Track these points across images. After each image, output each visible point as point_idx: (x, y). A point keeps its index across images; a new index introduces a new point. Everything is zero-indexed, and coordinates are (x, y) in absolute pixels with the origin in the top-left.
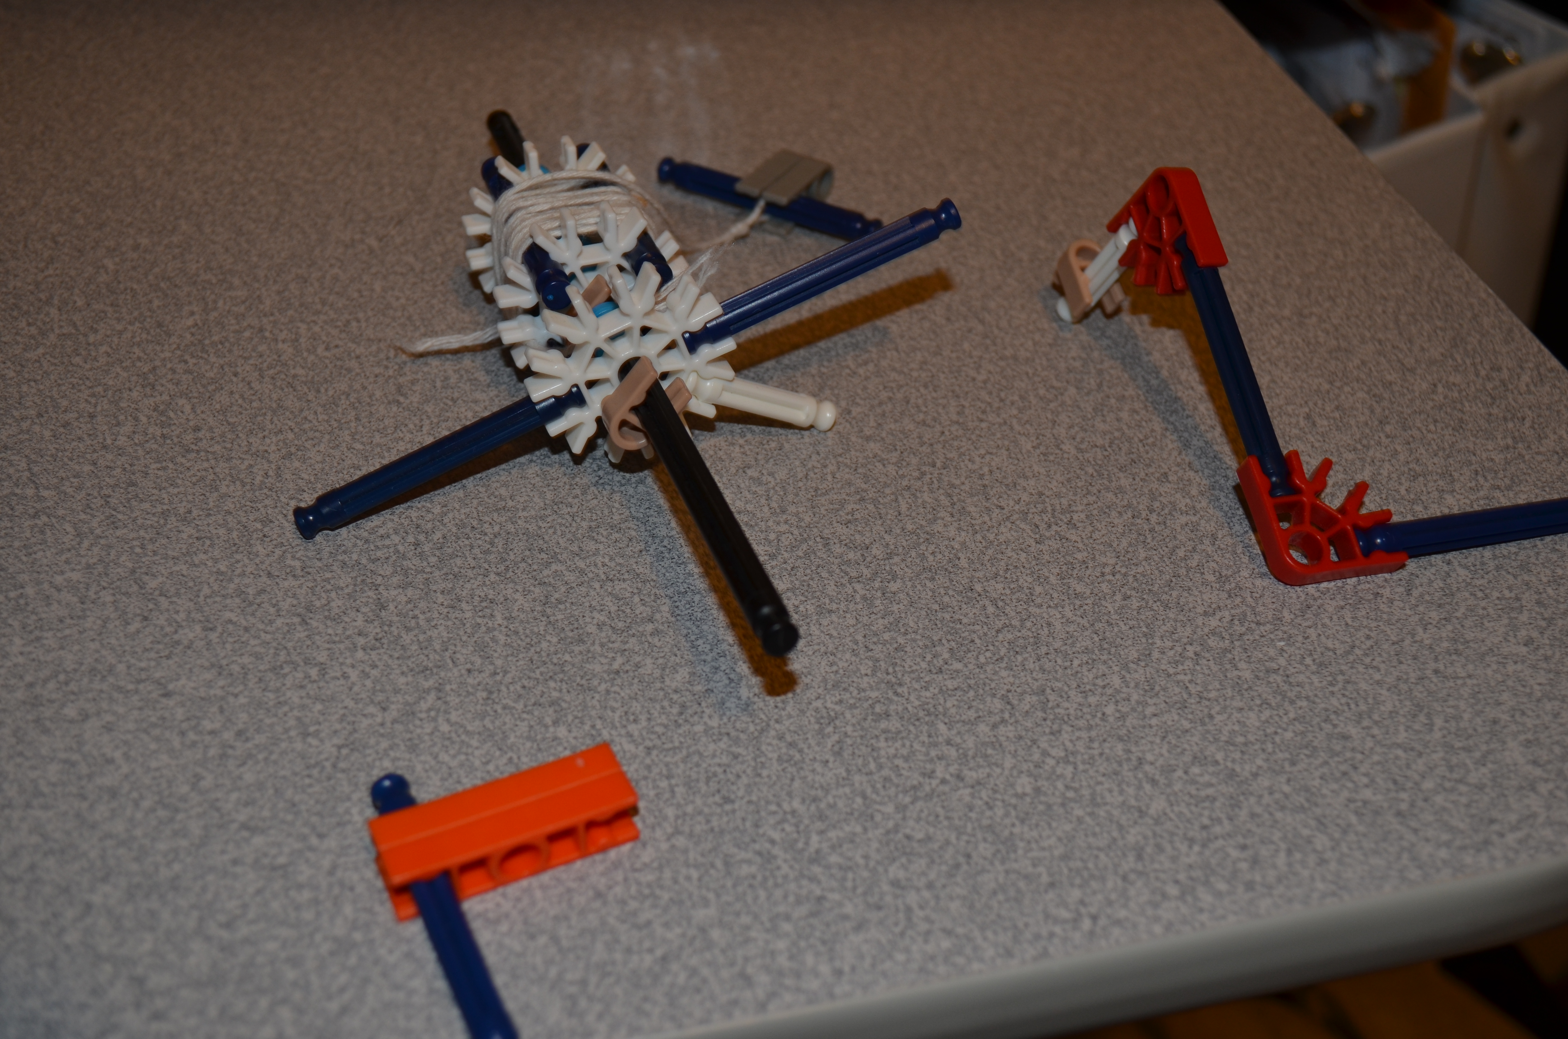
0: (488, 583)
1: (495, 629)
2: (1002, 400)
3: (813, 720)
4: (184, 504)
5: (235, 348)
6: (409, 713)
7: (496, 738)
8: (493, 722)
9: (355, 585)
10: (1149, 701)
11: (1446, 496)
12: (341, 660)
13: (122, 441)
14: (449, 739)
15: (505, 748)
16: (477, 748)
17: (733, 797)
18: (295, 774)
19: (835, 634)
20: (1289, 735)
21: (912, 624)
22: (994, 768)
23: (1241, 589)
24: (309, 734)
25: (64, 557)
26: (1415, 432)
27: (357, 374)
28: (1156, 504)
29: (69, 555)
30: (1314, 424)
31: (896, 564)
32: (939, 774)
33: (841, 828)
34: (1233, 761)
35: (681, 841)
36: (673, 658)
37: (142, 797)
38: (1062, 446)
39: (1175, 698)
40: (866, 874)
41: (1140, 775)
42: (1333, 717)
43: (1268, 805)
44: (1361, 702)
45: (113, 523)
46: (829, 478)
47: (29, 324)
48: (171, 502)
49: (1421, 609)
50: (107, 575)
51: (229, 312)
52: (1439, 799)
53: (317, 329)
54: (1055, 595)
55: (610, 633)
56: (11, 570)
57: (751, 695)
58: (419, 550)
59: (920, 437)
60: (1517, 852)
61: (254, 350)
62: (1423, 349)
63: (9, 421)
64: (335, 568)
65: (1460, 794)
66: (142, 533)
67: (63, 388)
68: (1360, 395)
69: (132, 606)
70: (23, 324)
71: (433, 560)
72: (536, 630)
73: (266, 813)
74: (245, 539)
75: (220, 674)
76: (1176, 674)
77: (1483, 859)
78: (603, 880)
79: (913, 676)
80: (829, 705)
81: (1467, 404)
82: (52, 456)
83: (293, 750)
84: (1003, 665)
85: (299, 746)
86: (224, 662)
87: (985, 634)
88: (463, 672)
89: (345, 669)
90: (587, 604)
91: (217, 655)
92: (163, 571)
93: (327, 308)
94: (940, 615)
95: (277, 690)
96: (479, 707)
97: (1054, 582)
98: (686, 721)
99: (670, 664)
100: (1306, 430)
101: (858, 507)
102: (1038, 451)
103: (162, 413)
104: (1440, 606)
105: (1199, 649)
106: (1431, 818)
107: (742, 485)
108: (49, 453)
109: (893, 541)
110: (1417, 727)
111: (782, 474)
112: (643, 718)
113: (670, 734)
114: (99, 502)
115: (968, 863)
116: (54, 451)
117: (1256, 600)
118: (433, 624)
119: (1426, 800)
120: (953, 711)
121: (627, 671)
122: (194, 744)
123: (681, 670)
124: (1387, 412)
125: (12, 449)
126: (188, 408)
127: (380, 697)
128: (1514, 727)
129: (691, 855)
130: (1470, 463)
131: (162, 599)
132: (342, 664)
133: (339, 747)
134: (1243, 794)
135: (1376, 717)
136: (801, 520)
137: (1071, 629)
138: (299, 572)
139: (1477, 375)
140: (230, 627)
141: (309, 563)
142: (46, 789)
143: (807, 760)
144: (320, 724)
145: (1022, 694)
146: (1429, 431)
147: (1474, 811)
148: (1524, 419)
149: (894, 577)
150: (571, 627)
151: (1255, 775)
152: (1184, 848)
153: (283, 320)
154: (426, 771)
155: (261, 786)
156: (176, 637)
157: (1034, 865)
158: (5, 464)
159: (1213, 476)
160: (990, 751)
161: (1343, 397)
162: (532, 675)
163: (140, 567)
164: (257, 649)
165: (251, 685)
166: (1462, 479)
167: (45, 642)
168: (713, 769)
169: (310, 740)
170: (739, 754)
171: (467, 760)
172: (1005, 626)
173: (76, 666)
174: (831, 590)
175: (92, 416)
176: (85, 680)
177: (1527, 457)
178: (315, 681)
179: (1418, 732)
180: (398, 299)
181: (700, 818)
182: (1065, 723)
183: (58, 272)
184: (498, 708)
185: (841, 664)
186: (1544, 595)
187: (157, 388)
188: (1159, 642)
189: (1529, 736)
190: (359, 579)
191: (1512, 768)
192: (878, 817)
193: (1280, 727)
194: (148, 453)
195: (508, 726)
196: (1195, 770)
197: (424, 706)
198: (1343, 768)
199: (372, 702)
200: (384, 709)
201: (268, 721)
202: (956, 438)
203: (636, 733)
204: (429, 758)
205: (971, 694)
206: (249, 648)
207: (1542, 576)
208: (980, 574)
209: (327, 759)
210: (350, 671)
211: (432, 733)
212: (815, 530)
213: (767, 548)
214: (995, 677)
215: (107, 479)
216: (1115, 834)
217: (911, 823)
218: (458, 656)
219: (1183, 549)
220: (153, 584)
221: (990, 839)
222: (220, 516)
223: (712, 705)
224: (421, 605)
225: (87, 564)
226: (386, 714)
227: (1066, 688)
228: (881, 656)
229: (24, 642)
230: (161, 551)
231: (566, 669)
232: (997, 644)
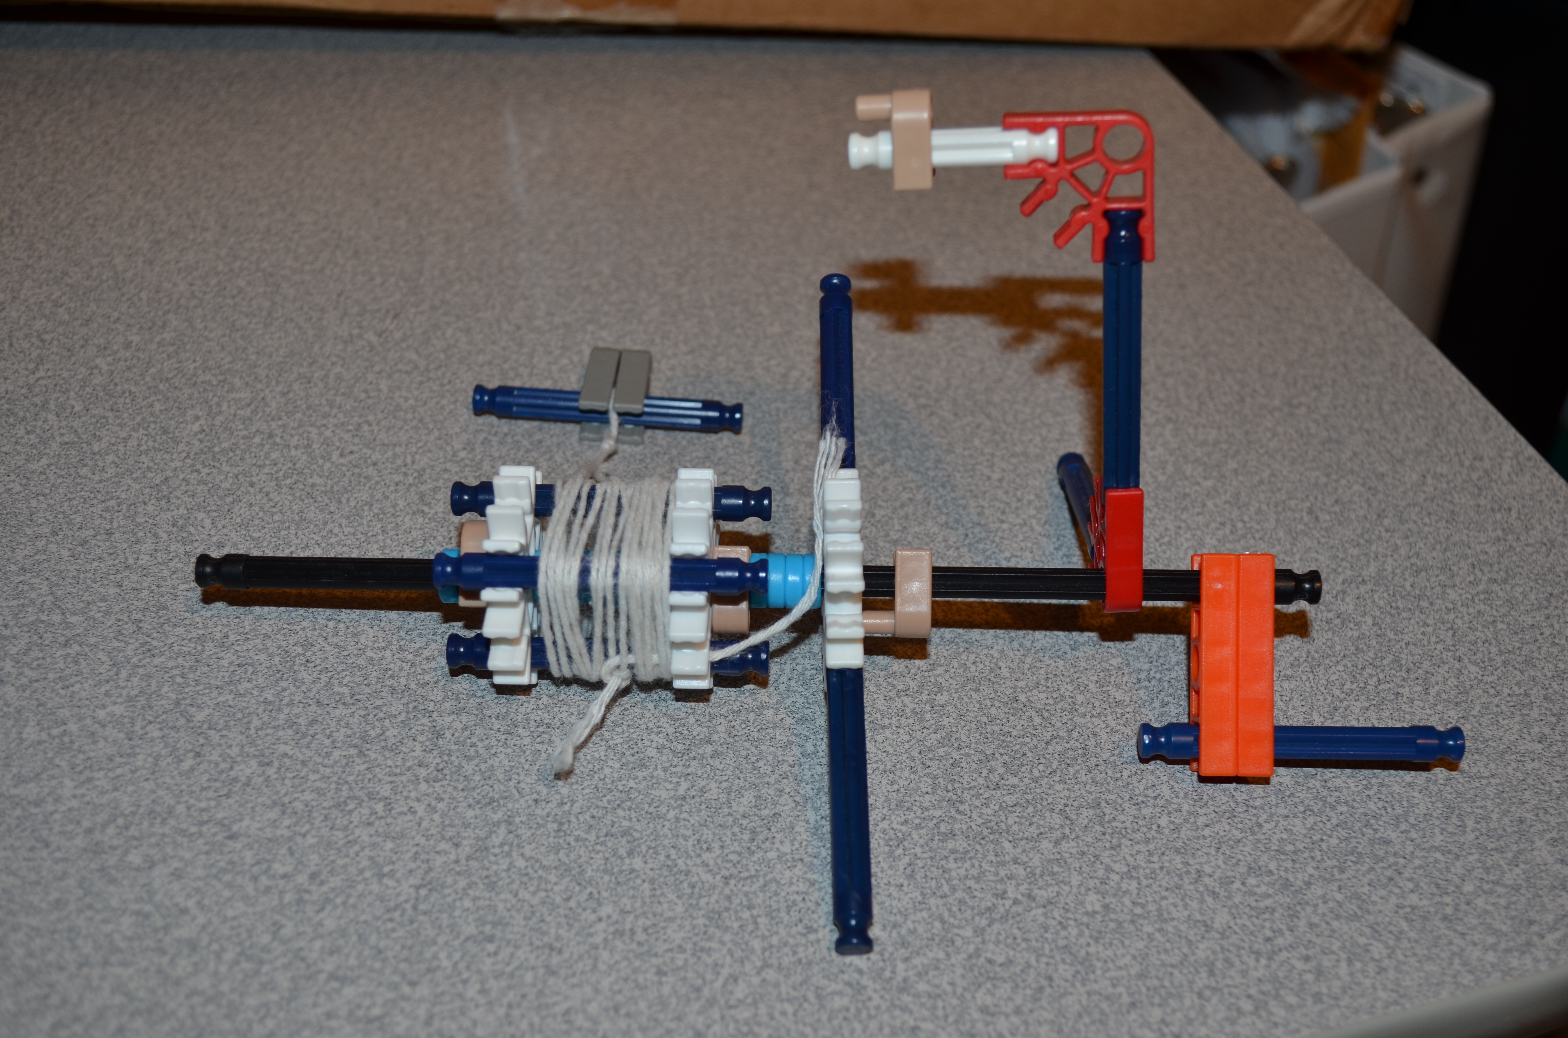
0: (542, 706)
2: (1019, 500)
3: (882, 842)
4: (219, 628)
5: (247, 456)
6: (482, 849)
7: (573, 872)
8: (568, 855)
9: (408, 712)
10: (1200, 811)
11: (1449, 591)
12: (405, 794)
13: (144, 559)
14: (526, 875)
15: (584, 883)
16: (556, 884)
17: (815, 926)
18: (377, 918)
19: (891, 751)
20: (1334, 841)
21: (964, 738)
22: (1062, 885)
24: (384, 875)
25: (103, 690)
26: (1411, 525)
27: (377, 483)
29: (108, 687)
30: (1317, 519)
31: (939, 675)
32: (1010, 894)
33: (925, 955)
34: (1286, 870)
35: (771, 975)
36: (737, 781)
37: (223, 949)
39: (1223, 807)
40: (955, 1002)
41: (1201, 889)
42: (1372, 821)
43: (1324, 915)
44: (1397, 806)
45: (149, 650)
47: (28, 433)
48: (205, 627)
49: (1440, 708)
50: (151, 708)
51: (235, 416)
52: (1480, 902)
53: (328, 433)
54: (1097, 704)
55: (671, 756)
56: (49, 706)
57: (819, 818)
59: (945, 541)
60: (1558, 952)
61: (266, 458)
62: (1408, 439)
63: (24, 540)
64: (384, 694)
65: (1499, 896)
66: (180, 660)
67: (75, 502)
68: (1356, 487)
69: (182, 741)
70: (22, 432)
72: (596, 755)
73: (353, 961)
74: (288, 665)
75: (284, 813)
77: (1528, 960)
78: (701, 1019)
79: (972, 792)
80: (895, 826)
81: (1456, 496)
82: (74, 577)
83: (370, 893)
84: (1057, 778)
85: (375, 887)
86: (286, 800)
87: (1036, 747)
88: (530, 802)
89: (411, 804)
90: (644, 727)
91: (277, 793)
92: (209, 702)
93: (335, 411)
94: (989, 727)
95: (345, 828)
96: (551, 840)
97: (1095, 690)
98: (759, 847)
99: (734, 788)
100: (1311, 525)
102: (1061, 553)
103: (182, 528)
104: (1457, 704)
106: (1475, 922)
108: (70, 574)
110: (1451, 829)
112: (716, 845)
113: (744, 862)
114: (130, 628)
115: (1051, 986)
116: (75, 573)
118: (493, 752)
119: (1468, 904)
120: (1015, 828)
121: (694, 797)
122: (268, 889)
123: (746, 793)
124: (1383, 506)
125: (31, 571)
126: (208, 523)
127: (450, 832)
128: (1539, 826)
129: (783, 989)
130: (1466, 557)
131: (212, 732)
132: (407, 798)
133: (418, 888)
134: (1300, 904)
135: (1412, 820)
138: (348, 699)
139: (1462, 465)
140: (286, 760)
141: (357, 690)
142: (122, 945)
143: (882, 885)
144: (393, 863)
145: (1078, 808)
146: (1425, 524)
147: (1514, 913)
148: (1510, 510)
149: (940, 690)
150: (631, 751)
151: (1308, 884)
152: (1251, 962)
153: (292, 424)
154: (509, 910)
155: (343, 932)
156: (233, 774)
157: (1114, 986)
158: (26, 588)
160: (1056, 869)
161: (1340, 491)
162: (600, 803)
163: (184, 699)
164: (318, 784)
165: (317, 823)
166: (1461, 573)
167: (97, 783)
168: (792, 898)
169: (386, 880)
170: (816, 881)
171: (548, 896)
172: (1053, 737)
173: (134, 809)
175: (109, 533)
176: (146, 824)
177: (1518, 550)
178: (382, 818)
179: (1452, 834)
180: (406, 399)
181: (786, 950)
182: (1124, 836)
183: (50, 373)
184: (571, 839)
185: (901, 782)
186: (1550, 691)
187: (173, 500)
189: (1554, 834)
191: (1543, 868)
192: (959, 942)
193: (1325, 834)
194: (174, 572)
195: (583, 859)
196: (1252, 881)
197: (496, 840)
198: (1389, 873)
199: (443, 838)
200: (457, 845)
201: (340, 862)
202: (980, 541)
203: (711, 862)
204: (509, 896)
205: (1031, 809)
206: (309, 784)
207: (1546, 670)
208: (1021, 684)
209: (406, 901)
210: (415, 804)
211: (508, 870)
213: (812, 662)
214: (1051, 792)
215: (135, 602)
216: (1185, 950)
217: (991, 946)
218: (522, 785)
220: (200, 716)
221: (1068, 961)
222: (258, 641)
223: (782, 830)
224: (477, 732)
225: (128, 696)
226: (459, 850)
227: (1119, 801)
228: (939, 772)
229: (75, 784)
230: (203, 680)
231: (633, 796)
232: (1048, 756)
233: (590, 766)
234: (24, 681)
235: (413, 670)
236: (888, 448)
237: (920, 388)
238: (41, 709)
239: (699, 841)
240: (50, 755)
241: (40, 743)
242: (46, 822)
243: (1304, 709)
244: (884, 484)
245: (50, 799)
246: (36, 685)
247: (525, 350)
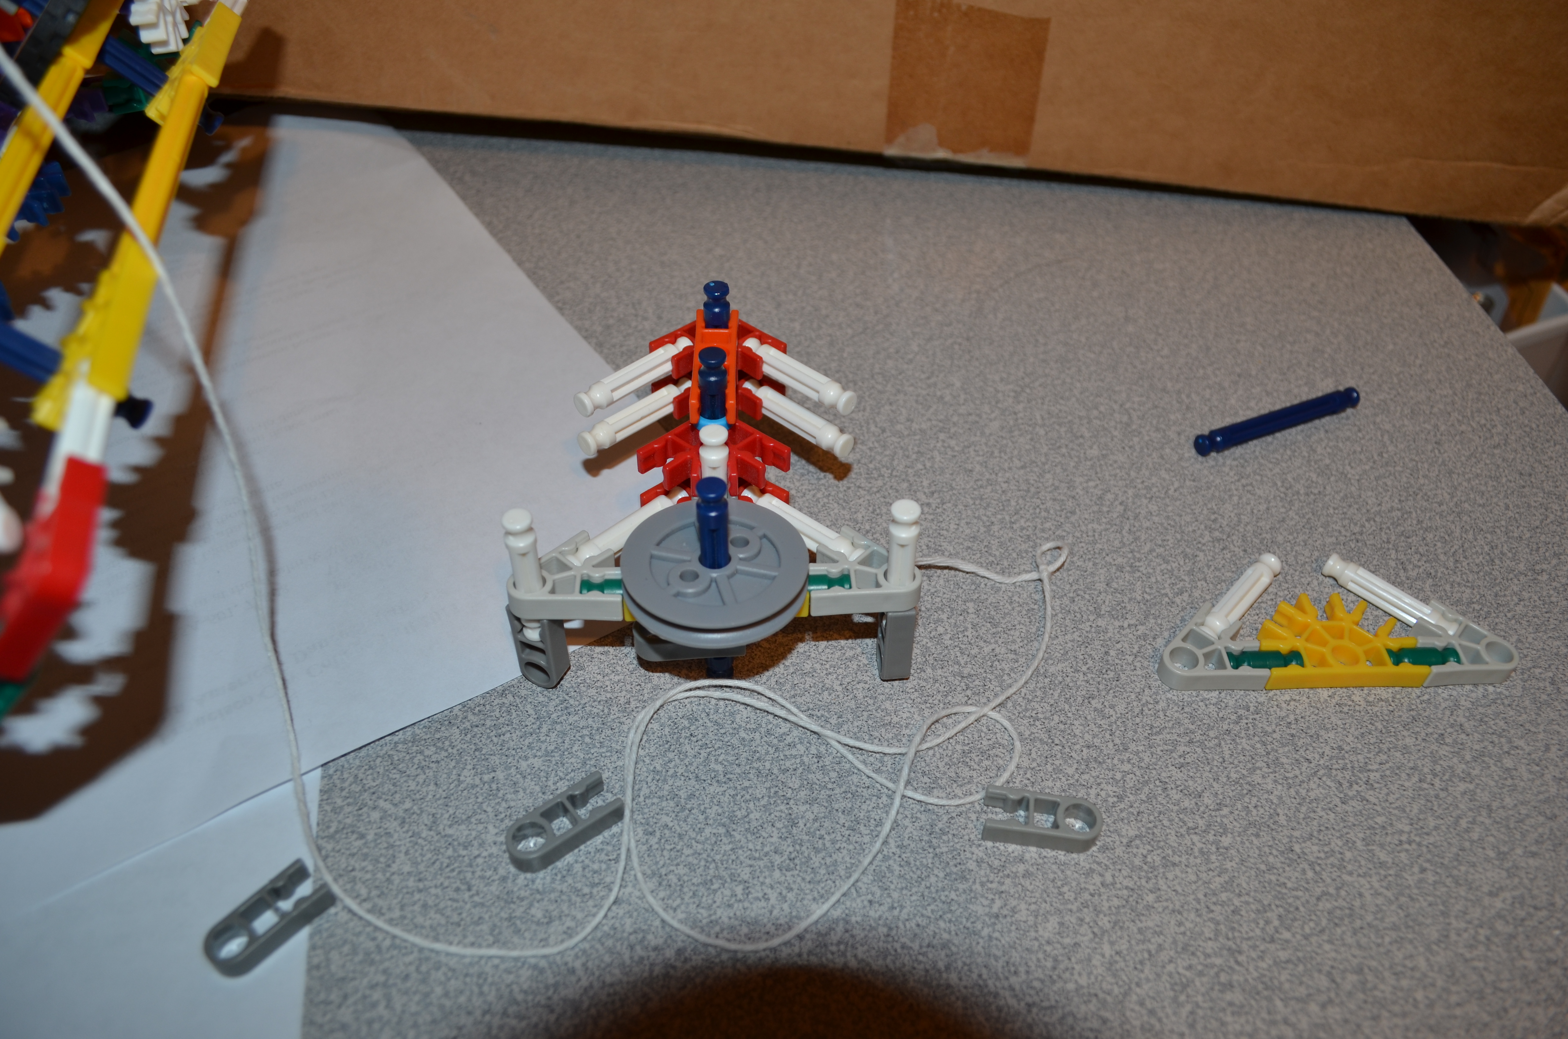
1: (890, 858)
3: (1168, 986)
4: (624, 693)
9: (769, 797)
10: (1452, 988)
12: (761, 879)
19: (1180, 890)
21: (1244, 885)
23: (1517, 868)
25: (527, 742)
28: (1438, 768)
31: (1225, 816)
36: (1044, 905)
38: (1353, 697)
45: (567, 708)
46: (1161, 714)
48: (613, 691)
54: (1363, 863)
55: (988, 871)
56: (484, 751)
58: (821, 763)
64: (751, 776)
66: (590, 721)
71: (833, 775)
72: (925, 861)
74: (675, 737)
75: (660, 884)
76: (1472, 959)
79: (1250, 943)
80: (1181, 970)
84: (1325, 938)
86: (663, 871)
87: (1308, 902)
88: (866, 903)
90: (966, 837)
91: (657, 863)
94: (1267, 876)
95: (709, 907)
97: (1362, 848)
98: (1060, 977)
99: (1041, 912)
101: (1188, 750)
105: (1488, 932)
107: (1089, 717)
109: (1221, 790)
111: (1121, 708)
117: (1532, 880)
118: (837, 846)
120: (1287, 986)
121: (1006, 916)
123: (1051, 918)
136: (1141, 760)
137: (1380, 901)
138: (721, 777)
140: (666, 831)
141: (730, 769)
145: (1344, 972)
149: (1225, 832)
150: (955, 862)
159: (1482, 741)
162: (924, 912)
163: (590, 759)
164: (690, 859)
165: (686, 898)
172: (1324, 893)
174: (1172, 839)
182: (1383, 1007)
185: (1188, 925)
188: (1453, 921)
190: (773, 791)
205: (1301, 968)
206: (683, 858)
208: (1297, 834)
210: (769, 891)
212: (1154, 772)
213: (1115, 789)
214: (1320, 951)
219: (1465, 820)
223: (1080, 962)
224: (826, 825)
225: (546, 750)
226: (803, 944)
227: (1381, 968)
228: (1220, 918)
229: (496, 831)
230: (606, 743)
231: (953, 908)
232: (1318, 913)
233: (919, 872)
234: (467, 725)
235: (776, 755)
236: (1186, 578)
237: (1215, 521)
238: (477, 753)
239: (1008, 963)
240: (480, 800)
241: (474, 786)
242: (471, 865)
243: (1546, 890)
244: (1182, 614)
245: (475, 843)
246: (476, 729)
247: (888, 452)
